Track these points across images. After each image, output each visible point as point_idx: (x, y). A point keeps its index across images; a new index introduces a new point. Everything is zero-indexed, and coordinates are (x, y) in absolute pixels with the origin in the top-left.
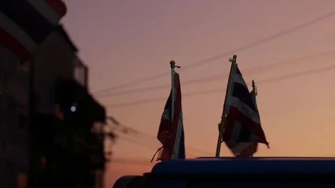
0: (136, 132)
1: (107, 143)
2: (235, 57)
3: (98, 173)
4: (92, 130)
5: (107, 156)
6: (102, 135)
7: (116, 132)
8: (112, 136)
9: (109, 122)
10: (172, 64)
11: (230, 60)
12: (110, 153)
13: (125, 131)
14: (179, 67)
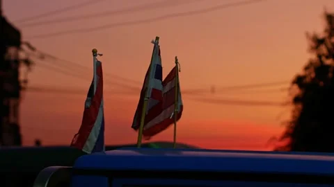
0: (54, 58)
1: (23, 69)
2: (157, 38)
3: (12, 102)
4: (6, 57)
5: (23, 85)
6: (17, 62)
7: (32, 59)
8: (27, 62)
9: (24, 47)
10: (95, 52)
11: (153, 42)
12: (26, 82)
13: (42, 57)
14: (101, 55)
